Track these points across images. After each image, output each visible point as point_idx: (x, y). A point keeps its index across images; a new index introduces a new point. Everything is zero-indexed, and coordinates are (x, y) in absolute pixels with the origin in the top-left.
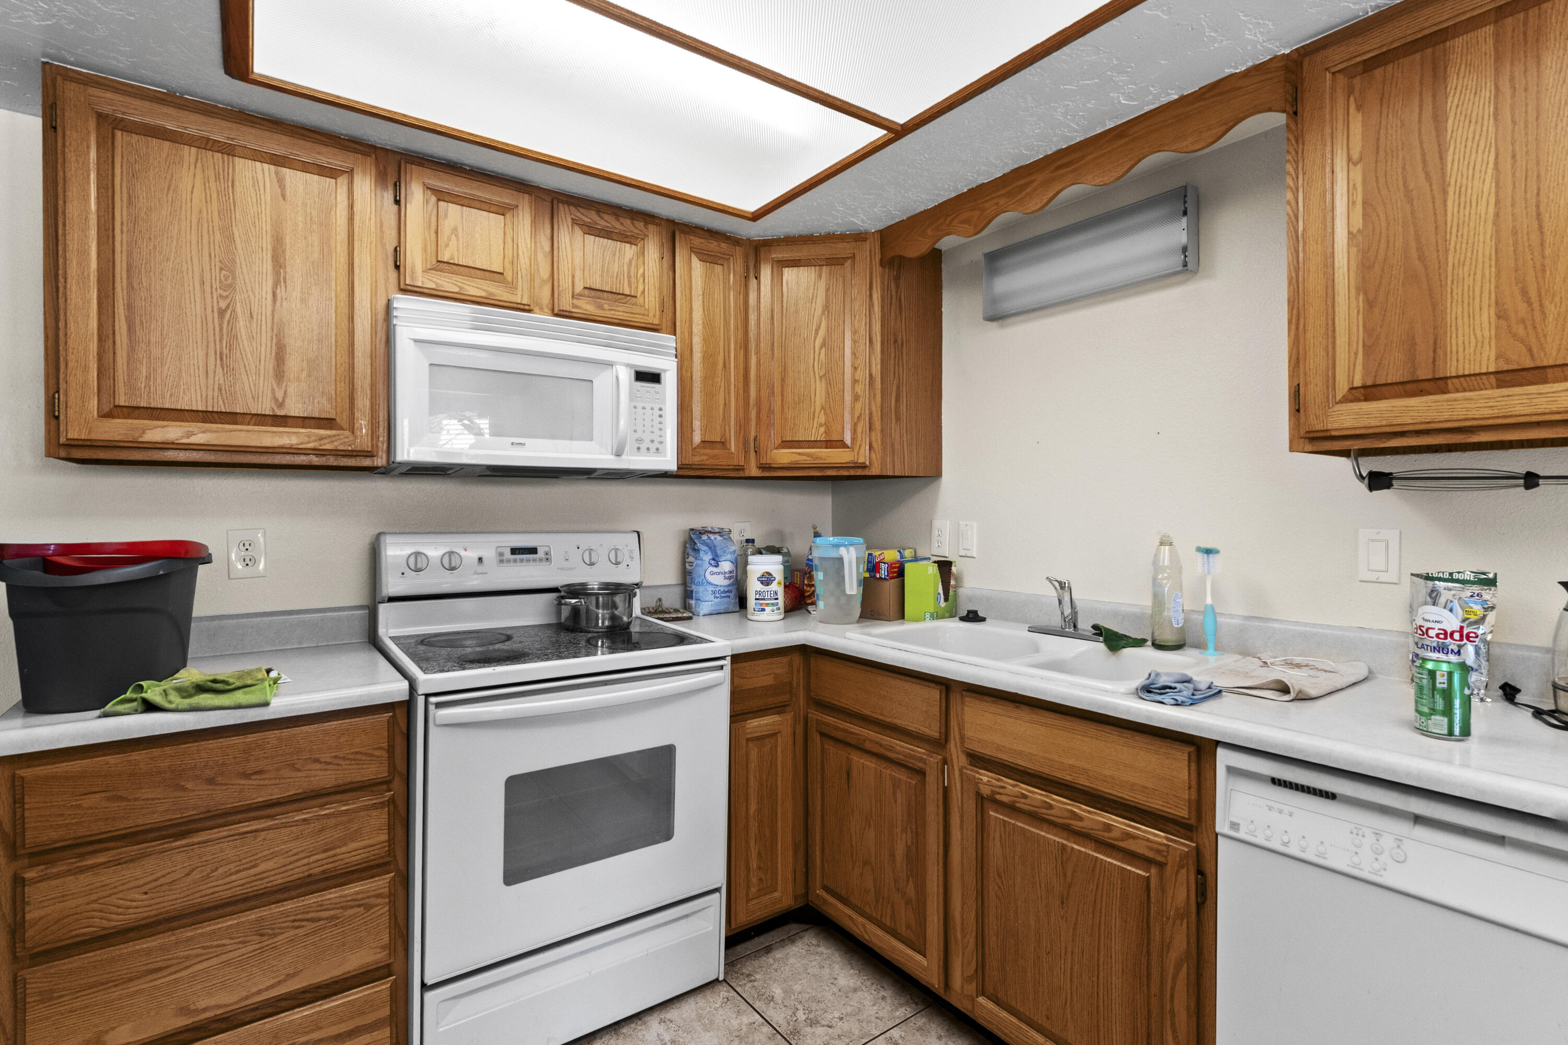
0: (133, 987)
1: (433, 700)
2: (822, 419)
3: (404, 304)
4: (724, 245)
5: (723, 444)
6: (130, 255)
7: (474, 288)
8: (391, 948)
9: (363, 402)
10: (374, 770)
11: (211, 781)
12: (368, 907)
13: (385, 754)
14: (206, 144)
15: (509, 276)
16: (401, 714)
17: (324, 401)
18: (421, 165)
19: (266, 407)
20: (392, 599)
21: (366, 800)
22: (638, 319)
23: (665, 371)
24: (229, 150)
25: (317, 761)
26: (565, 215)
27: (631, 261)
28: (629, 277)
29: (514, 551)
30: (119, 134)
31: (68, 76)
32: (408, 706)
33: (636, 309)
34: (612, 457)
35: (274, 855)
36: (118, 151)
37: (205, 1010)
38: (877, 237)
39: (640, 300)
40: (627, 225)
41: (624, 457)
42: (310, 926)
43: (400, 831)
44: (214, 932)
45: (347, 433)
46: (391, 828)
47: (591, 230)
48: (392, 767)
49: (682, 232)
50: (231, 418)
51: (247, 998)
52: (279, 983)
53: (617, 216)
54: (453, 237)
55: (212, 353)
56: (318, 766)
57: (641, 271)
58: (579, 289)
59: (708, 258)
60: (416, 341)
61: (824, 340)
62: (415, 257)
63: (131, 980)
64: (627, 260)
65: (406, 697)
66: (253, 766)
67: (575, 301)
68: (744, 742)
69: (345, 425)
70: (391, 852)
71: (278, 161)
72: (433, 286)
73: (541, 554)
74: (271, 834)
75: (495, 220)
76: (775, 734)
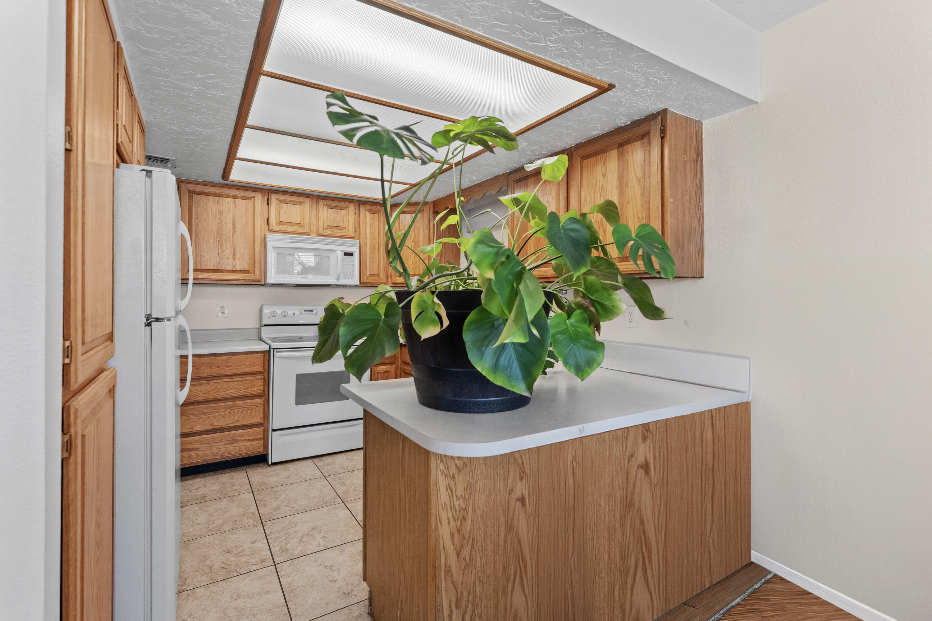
0: (200, 416)
1: (275, 350)
2: (413, 267)
3: (270, 236)
4: (378, 207)
5: (378, 275)
6: (196, 228)
7: (291, 229)
8: (264, 419)
9: (257, 265)
10: (259, 369)
11: (218, 367)
12: (258, 406)
13: (262, 365)
14: (215, 195)
15: (302, 224)
16: (267, 354)
17: (246, 265)
18: (275, 193)
19: (230, 268)
20: (266, 325)
21: (257, 377)
22: (347, 235)
23: (355, 252)
24: (221, 196)
25: (244, 365)
26: (321, 203)
27: (344, 215)
28: (343, 221)
29: (305, 311)
30: (194, 195)
31: (182, 182)
32: (269, 352)
33: (346, 231)
34: (336, 281)
35: (233, 389)
36: (193, 200)
37: (216, 426)
38: (432, 203)
39: (347, 228)
40: (343, 204)
41: (340, 281)
42: (242, 409)
43: (266, 387)
44: (219, 406)
45: (253, 275)
46: (264, 386)
47: (330, 207)
48: (264, 369)
49: (363, 204)
50: (221, 271)
51: (226, 425)
52: (234, 422)
53: (339, 201)
54: (285, 214)
55: (216, 253)
56: (244, 366)
57: (347, 219)
58: (326, 226)
59: (372, 212)
60: (273, 247)
61: (413, 240)
62: (273, 220)
63: (199, 415)
64: (342, 215)
65: (268, 349)
66: (229, 364)
67: (324, 230)
68: (377, 373)
69: (252, 272)
70: (264, 392)
71: (234, 197)
72: (278, 229)
73: (314, 312)
74: (233, 383)
75: (298, 207)
76: (389, 372)
